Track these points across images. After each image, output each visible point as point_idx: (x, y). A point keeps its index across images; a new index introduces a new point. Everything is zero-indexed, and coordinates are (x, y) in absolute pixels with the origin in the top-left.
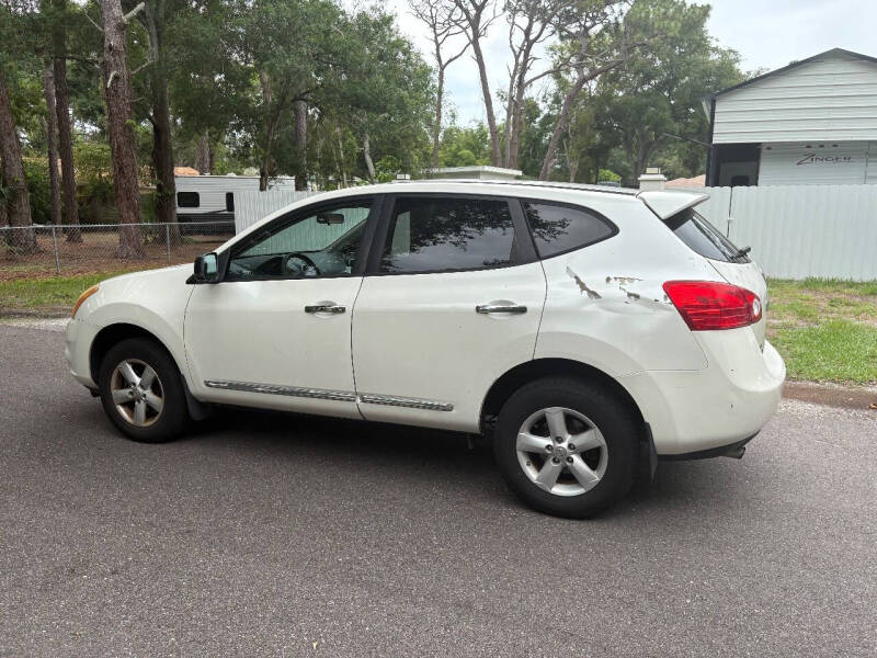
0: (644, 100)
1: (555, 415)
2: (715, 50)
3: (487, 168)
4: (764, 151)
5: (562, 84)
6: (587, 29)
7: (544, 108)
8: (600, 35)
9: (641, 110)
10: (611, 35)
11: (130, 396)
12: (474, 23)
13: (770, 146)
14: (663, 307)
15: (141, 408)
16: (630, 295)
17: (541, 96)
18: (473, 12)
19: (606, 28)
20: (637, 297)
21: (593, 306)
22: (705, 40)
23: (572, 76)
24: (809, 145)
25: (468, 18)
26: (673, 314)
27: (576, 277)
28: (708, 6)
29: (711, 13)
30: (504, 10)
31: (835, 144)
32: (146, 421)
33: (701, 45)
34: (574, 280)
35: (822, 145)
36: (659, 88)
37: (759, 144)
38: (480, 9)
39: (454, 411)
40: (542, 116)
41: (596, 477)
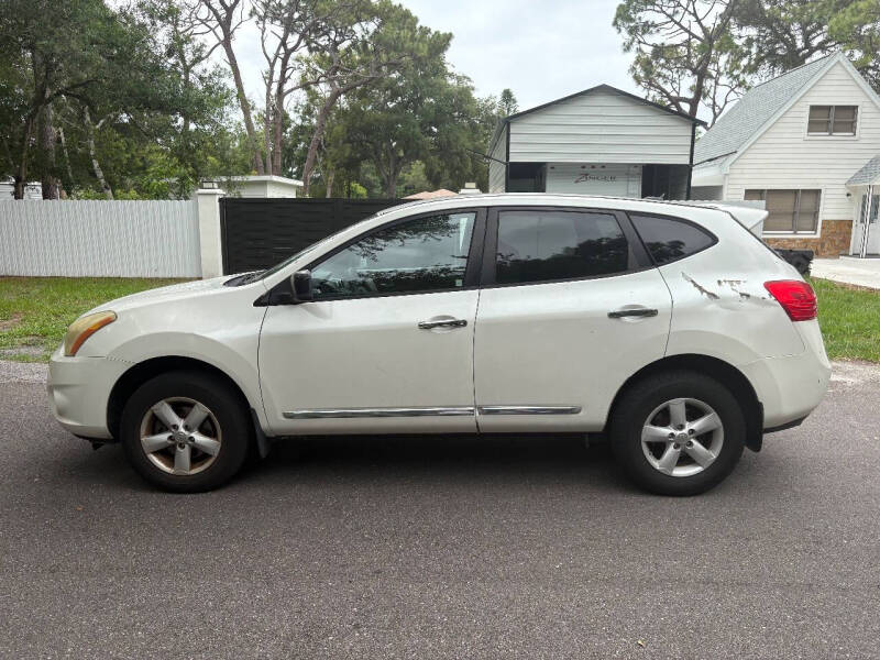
0: (395, 117)
1: (678, 406)
2: (451, 75)
3: (276, 178)
4: (549, 170)
5: (313, 96)
6: (336, 44)
7: (296, 119)
8: (348, 50)
9: (391, 126)
10: (360, 53)
11: (170, 442)
12: (225, 24)
13: (554, 166)
14: (768, 304)
15: (184, 454)
16: (742, 295)
17: (292, 107)
18: (222, 13)
19: (354, 45)
20: (748, 296)
21: (713, 306)
22: (442, 64)
23: (324, 89)
24: (583, 166)
25: (219, 19)
26: (777, 310)
27: (692, 281)
28: (451, 34)
29: (452, 42)
30: (251, 15)
31: (603, 166)
32: (192, 468)
33: (440, 70)
34: (692, 285)
35: (593, 166)
36: (404, 106)
37: (544, 163)
38: (230, 10)
39: (581, 413)
40: (293, 125)
41: (713, 455)
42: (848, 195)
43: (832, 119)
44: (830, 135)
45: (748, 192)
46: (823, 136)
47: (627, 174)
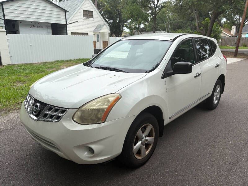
4: (19, 23)
13: (21, 22)
24: (32, 22)
31: (39, 23)
35: (35, 23)
39: (210, 94)
42: (94, 34)
43: (88, 14)
44: (88, 18)
45: (72, 33)
46: (86, 18)
47: (47, 26)
